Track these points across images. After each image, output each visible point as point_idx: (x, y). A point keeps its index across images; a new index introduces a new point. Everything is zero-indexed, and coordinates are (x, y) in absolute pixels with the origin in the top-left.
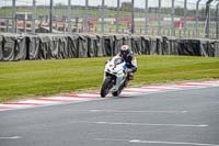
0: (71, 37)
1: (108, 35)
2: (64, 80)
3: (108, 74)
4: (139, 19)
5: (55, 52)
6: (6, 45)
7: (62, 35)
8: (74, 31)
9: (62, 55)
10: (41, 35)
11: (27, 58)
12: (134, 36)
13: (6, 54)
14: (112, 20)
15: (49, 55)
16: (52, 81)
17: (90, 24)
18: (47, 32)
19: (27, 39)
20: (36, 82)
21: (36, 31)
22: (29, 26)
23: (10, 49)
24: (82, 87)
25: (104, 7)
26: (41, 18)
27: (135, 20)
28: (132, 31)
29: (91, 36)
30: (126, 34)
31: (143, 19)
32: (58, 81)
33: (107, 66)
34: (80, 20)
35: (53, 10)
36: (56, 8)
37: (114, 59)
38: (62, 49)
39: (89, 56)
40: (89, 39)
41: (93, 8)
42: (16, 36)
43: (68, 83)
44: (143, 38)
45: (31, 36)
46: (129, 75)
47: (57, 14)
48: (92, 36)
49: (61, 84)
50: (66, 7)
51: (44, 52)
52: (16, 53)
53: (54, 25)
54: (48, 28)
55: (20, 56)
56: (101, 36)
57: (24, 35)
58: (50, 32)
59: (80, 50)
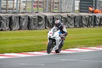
3: (50, 39)
33: (49, 34)
37: (52, 29)
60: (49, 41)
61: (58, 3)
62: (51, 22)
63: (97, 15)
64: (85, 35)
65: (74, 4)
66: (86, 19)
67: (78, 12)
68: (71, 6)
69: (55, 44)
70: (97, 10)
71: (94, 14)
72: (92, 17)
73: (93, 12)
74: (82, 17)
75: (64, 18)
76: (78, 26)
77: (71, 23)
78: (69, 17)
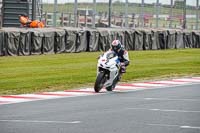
0: (128, 31)
1: (161, 30)
3: (101, 69)
4: (191, 16)
6: (69, 38)
8: (131, 26)
10: (100, 30)
11: (88, 50)
12: (185, 31)
13: (68, 46)
14: (166, 17)
15: (108, 48)
17: (145, 20)
18: (106, 26)
19: (88, 33)
21: (96, 26)
22: (89, 21)
23: (72, 42)
24: (137, 77)
25: (158, 4)
26: (100, 14)
27: (187, 16)
28: (184, 27)
29: (146, 30)
30: (179, 29)
31: (194, 16)
33: (100, 61)
34: (137, 16)
35: (112, 7)
36: (114, 5)
37: (106, 54)
39: (144, 49)
40: (144, 34)
41: (149, 5)
42: (78, 30)
44: (193, 33)
45: (91, 30)
46: (121, 69)
47: (116, 11)
48: (148, 31)
50: (124, 4)
51: (103, 45)
52: (77, 45)
53: (112, 20)
54: (107, 23)
55: (81, 48)
56: (155, 31)
57: (85, 29)
58: (109, 26)
59: (137, 43)
60: (98, 73)
63: (36, 31)
66: (15, 39)
69: (108, 78)
71: (31, 30)
72: (26, 34)
73: (28, 25)
74: (6, 34)
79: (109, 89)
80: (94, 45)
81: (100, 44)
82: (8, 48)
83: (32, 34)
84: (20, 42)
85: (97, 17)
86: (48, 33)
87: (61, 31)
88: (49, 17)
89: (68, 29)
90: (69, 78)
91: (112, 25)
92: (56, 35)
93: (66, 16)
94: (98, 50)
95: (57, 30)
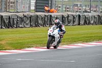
0: (100, 15)
2: (96, 35)
3: (50, 36)
5: (92, 22)
6: (69, 18)
7: (95, 14)
8: (101, 12)
9: (95, 23)
10: (86, 14)
11: (79, 24)
13: (69, 22)
15: (89, 23)
16: (90, 35)
18: (89, 12)
20: (83, 36)
21: (83, 12)
22: (80, 9)
23: (71, 20)
26: (86, 6)
32: (93, 35)
38: (95, 21)
42: (74, 14)
43: (98, 36)
45: (81, 14)
47: (93, 4)
49: (94, 37)
51: (87, 22)
52: (74, 22)
53: (92, 9)
54: (89, 11)
55: (75, 23)
57: (78, 14)
58: (90, 12)
61: (14, 2)
62: (7, 22)
63: (53, 14)
64: (41, 35)
65: (30, 4)
66: (42, 18)
67: (33, 11)
68: (27, 6)
69: (54, 41)
70: (53, 9)
71: (50, 14)
72: (47, 16)
73: (49, 11)
74: (37, 16)
75: (20, 18)
76: (34, 25)
77: (27, 23)
78: (25, 16)
79: (55, 47)
80: (82, 22)
81: (85, 21)
82: (38, 23)
83: (51, 16)
84: (45, 20)
85: (84, 7)
86: (59, 16)
87: (65, 14)
88: (60, 7)
89: (69, 13)
90: (69, 39)
91: (92, 12)
92: (63, 17)
93: (68, 7)
94: (84, 24)
95: (63, 14)
